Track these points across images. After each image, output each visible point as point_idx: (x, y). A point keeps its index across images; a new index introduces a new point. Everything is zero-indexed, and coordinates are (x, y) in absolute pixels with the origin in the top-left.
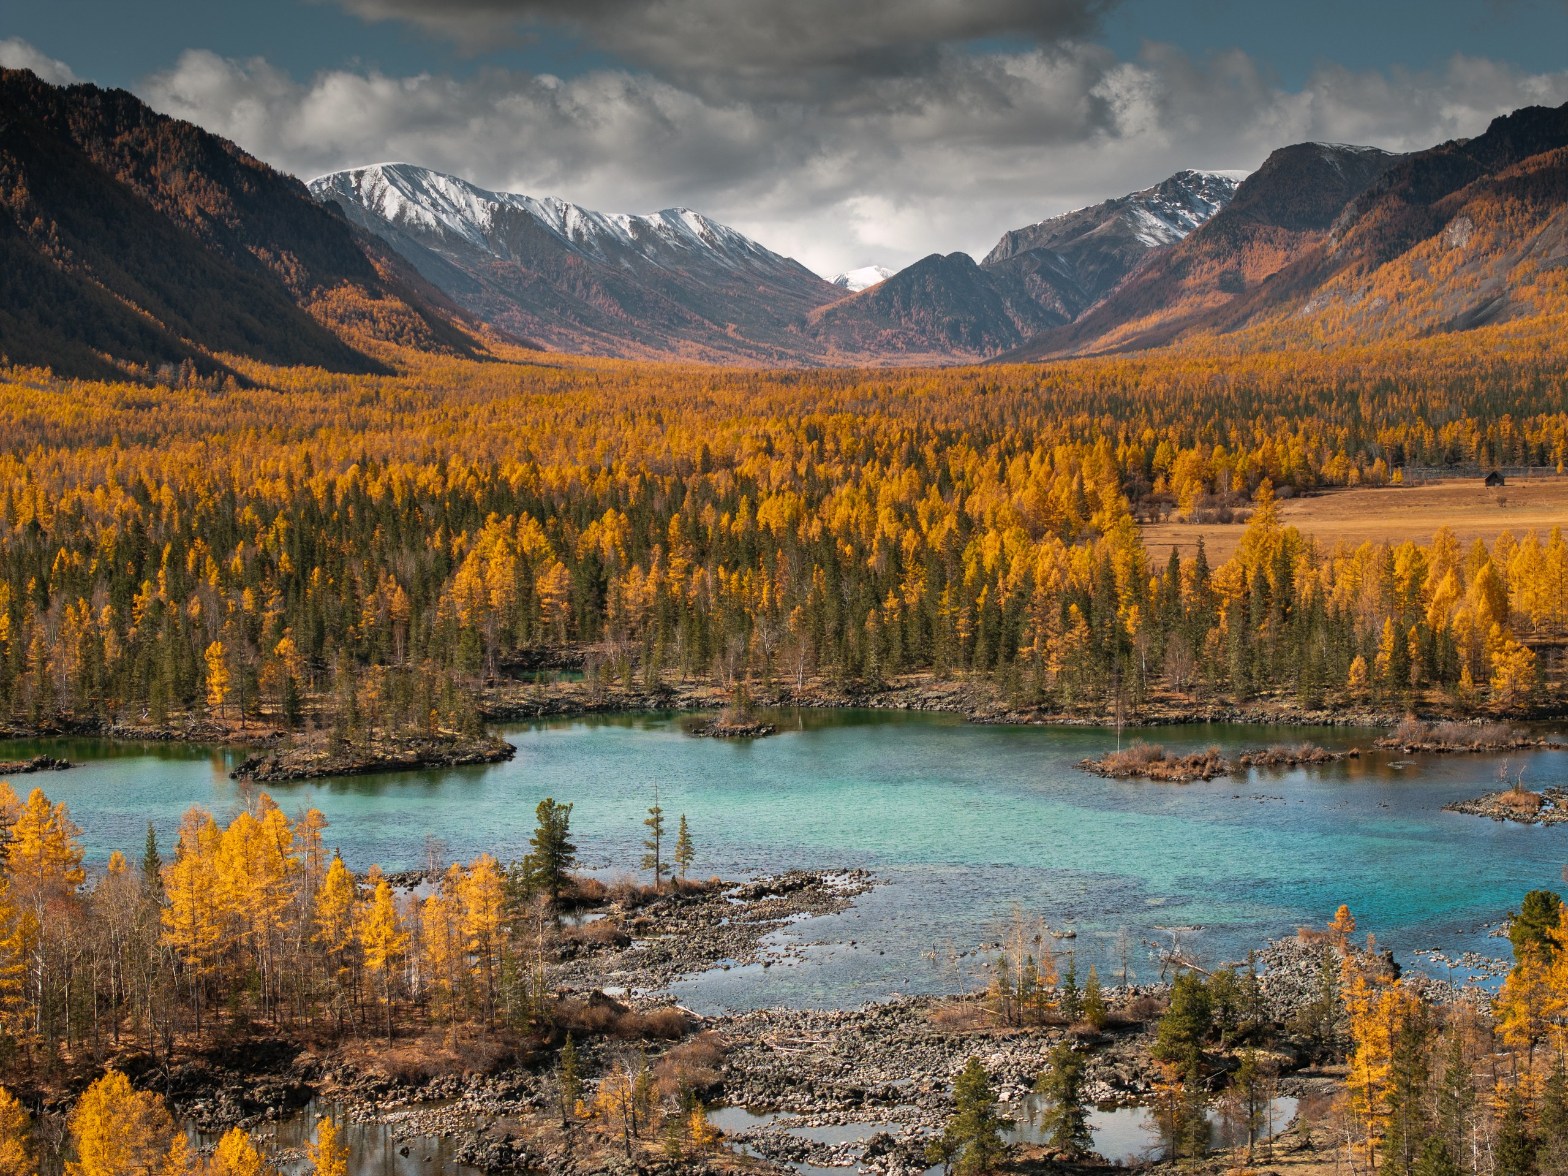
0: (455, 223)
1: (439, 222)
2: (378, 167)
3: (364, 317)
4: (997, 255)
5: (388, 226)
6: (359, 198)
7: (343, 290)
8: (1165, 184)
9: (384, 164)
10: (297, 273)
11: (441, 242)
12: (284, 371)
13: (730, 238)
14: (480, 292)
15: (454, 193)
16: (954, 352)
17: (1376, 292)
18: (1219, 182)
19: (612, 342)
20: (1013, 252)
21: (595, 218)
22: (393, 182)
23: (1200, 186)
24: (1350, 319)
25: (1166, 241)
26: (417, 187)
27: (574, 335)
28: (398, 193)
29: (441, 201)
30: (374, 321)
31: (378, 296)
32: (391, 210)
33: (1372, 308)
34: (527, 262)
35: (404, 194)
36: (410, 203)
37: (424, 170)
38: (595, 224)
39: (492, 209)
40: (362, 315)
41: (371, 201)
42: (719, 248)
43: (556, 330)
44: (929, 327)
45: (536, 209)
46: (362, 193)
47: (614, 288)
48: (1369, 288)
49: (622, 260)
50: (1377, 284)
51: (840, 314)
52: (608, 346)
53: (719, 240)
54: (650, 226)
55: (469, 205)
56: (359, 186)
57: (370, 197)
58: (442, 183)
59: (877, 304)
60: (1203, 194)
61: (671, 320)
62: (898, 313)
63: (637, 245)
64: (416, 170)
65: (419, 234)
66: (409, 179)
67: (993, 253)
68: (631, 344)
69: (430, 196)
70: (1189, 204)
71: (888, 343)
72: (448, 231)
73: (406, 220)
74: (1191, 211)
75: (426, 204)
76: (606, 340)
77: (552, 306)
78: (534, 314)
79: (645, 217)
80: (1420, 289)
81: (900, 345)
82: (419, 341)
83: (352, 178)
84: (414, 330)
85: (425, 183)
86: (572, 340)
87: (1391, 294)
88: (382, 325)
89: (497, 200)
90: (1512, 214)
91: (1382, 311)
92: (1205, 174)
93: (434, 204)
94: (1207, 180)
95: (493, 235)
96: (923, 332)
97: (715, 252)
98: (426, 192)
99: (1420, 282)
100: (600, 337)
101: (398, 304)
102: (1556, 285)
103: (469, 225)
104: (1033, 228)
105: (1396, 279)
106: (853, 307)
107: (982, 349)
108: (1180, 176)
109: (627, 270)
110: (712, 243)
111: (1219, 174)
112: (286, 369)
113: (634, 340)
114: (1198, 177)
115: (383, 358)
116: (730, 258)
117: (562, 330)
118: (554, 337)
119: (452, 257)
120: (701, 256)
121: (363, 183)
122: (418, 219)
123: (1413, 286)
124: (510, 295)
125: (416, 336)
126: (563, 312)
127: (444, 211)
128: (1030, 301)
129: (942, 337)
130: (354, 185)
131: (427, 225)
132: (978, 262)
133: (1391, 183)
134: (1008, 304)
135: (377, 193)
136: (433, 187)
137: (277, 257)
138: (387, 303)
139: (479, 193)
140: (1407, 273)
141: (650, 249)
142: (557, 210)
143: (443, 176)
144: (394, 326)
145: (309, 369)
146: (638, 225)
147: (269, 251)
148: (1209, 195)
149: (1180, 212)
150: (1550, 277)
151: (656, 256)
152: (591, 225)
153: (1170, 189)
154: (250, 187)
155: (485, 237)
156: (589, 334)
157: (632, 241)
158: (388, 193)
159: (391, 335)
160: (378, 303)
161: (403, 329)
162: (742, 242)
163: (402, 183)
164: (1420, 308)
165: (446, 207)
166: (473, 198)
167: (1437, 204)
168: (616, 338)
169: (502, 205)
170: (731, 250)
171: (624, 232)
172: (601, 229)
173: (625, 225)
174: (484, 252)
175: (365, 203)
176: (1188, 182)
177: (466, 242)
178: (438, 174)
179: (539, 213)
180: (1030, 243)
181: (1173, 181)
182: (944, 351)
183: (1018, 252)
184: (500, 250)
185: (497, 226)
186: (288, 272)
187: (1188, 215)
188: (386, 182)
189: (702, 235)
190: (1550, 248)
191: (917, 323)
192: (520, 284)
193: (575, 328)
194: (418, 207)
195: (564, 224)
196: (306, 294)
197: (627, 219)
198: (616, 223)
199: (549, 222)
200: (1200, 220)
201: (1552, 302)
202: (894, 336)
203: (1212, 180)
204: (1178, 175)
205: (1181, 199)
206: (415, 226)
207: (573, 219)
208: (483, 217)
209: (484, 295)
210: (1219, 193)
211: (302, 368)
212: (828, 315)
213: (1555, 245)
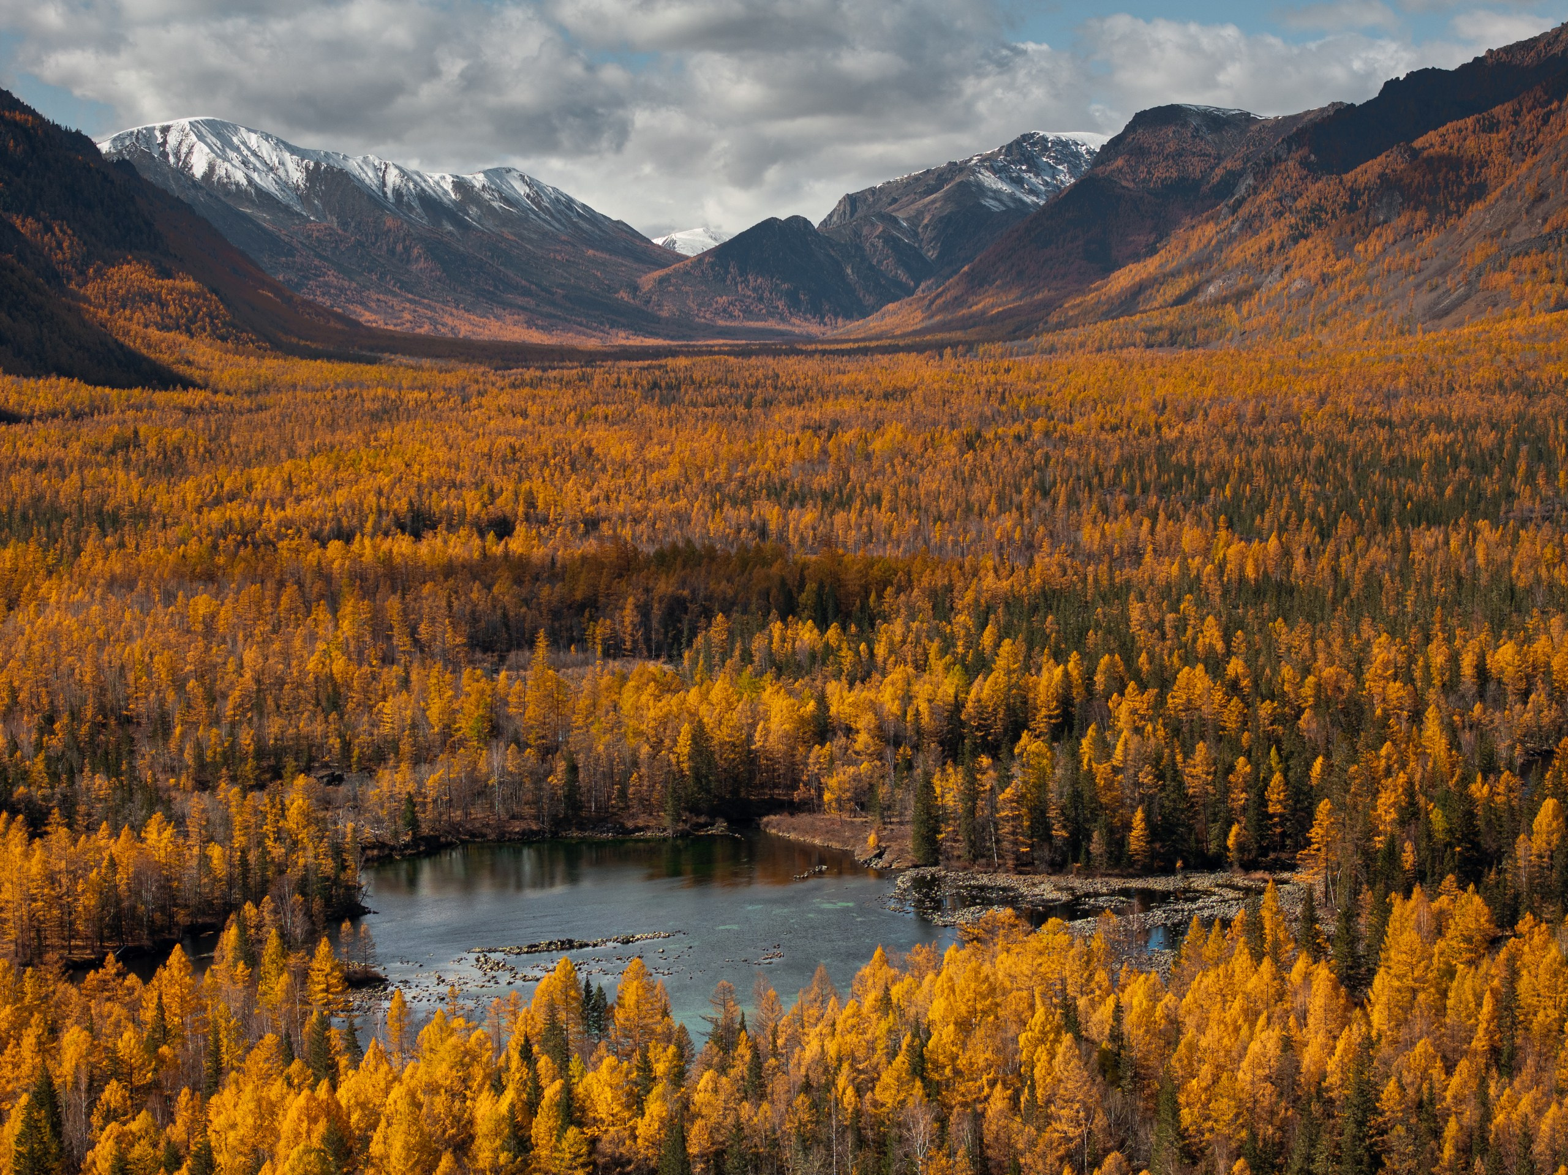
0: (266, 182)
1: (250, 181)
2: (185, 122)
3: (151, 300)
4: (835, 218)
5: (195, 184)
6: (165, 155)
7: (126, 267)
8: (1010, 146)
9: (192, 119)
10: (71, 246)
11: (252, 202)
12: (29, 384)
13: (558, 200)
14: (293, 256)
15: (266, 150)
16: (793, 320)
17: (1296, 273)
18: (1065, 144)
19: (433, 309)
20: (852, 215)
21: (416, 177)
22: (201, 138)
23: (1046, 149)
24: (1267, 302)
25: (1012, 205)
26: (227, 143)
27: (394, 301)
28: (207, 150)
29: (252, 159)
30: (163, 304)
31: (167, 274)
32: (199, 169)
33: (1293, 290)
34: (344, 224)
35: (213, 151)
36: (219, 161)
37: (234, 126)
38: (416, 184)
39: (307, 168)
40: (148, 298)
41: (178, 158)
42: (546, 210)
43: (375, 297)
44: (767, 294)
45: (353, 165)
46: (168, 149)
47: (436, 249)
48: (1287, 268)
49: (445, 222)
50: (1296, 263)
51: (673, 281)
52: (429, 314)
53: (546, 203)
54: (473, 187)
55: (282, 163)
56: (165, 142)
57: (177, 155)
58: (253, 140)
59: (713, 269)
60: (1049, 157)
61: (496, 287)
62: (734, 279)
63: (461, 205)
64: (225, 125)
65: (228, 193)
66: (218, 135)
67: (830, 216)
68: (455, 311)
69: (240, 153)
70: (1035, 167)
71: (725, 311)
72: (259, 191)
73: (215, 178)
74: (1037, 175)
75: (236, 162)
76: (428, 307)
77: (371, 271)
78: (351, 279)
79: (469, 177)
80: (1347, 270)
81: (736, 313)
82: (215, 328)
83: (158, 133)
84: (210, 315)
85: (235, 140)
86: (392, 307)
87: (1315, 276)
88: (171, 309)
89: (311, 159)
90: (1446, 187)
91: (1307, 294)
92: (1051, 136)
93: (245, 162)
94: (1053, 142)
95: (308, 195)
96: (761, 299)
97: (542, 215)
98: (237, 149)
99: (1346, 262)
100: (420, 304)
101: (191, 284)
102: (1534, 271)
103: (283, 185)
104: (872, 191)
105: (1319, 257)
106: (687, 273)
107: (822, 318)
108: (1025, 137)
109: (449, 232)
110: (538, 205)
111: (1065, 136)
112: (32, 382)
113: (457, 307)
114: (1044, 139)
115: (166, 358)
116: (559, 221)
117: (381, 297)
118: (373, 305)
119: (264, 218)
120: (527, 219)
121: (169, 139)
122: (228, 177)
123: (1338, 267)
124: (326, 259)
125: (212, 322)
126: (382, 276)
127: (255, 169)
128: (871, 267)
129: (781, 304)
130: (160, 140)
131: (237, 184)
132: (816, 226)
133: (1289, 150)
134: (849, 271)
135: (184, 149)
136: (244, 143)
137: (48, 229)
138: (178, 282)
139: (293, 150)
140: (1330, 251)
141: (473, 210)
142: (376, 169)
143: (255, 132)
144: (186, 310)
145: (63, 381)
146: (460, 185)
147: (38, 220)
148: (1055, 158)
149: (1026, 176)
150: (1526, 263)
151: (480, 218)
152: (411, 185)
153: (1015, 152)
154: (16, 146)
155: (300, 197)
156: (410, 301)
157: (454, 202)
158: (195, 150)
159: (183, 321)
160: (169, 282)
161: (196, 314)
162: (570, 202)
163: (211, 139)
164: (1352, 293)
165: (258, 165)
166: (287, 156)
167: (1352, 173)
168: (439, 305)
169: (317, 165)
170: (559, 212)
171: (446, 193)
172: (422, 189)
173: (449, 187)
174: (298, 214)
175: (172, 159)
176: (1034, 144)
177: (279, 202)
178: (249, 130)
179: (357, 171)
180: (869, 207)
181: (1018, 143)
182: (783, 319)
183: (856, 215)
184: (315, 211)
185: (313, 186)
186: (60, 246)
187: (1034, 180)
188: (193, 138)
189: (528, 196)
190: (1510, 227)
191: (754, 290)
192: (336, 247)
193: (395, 295)
194: (227, 165)
195: (384, 184)
196: (82, 273)
197: (450, 179)
198: (438, 184)
199: (367, 181)
200: (1046, 184)
201: (1533, 292)
202: (730, 303)
203: (1058, 142)
204: (1023, 136)
205: (1027, 162)
206: (225, 185)
207: (393, 178)
208: (297, 176)
209: (298, 259)
210: (1066, 155)
211: (53, 380)
212: (661, 281)
213: (1514, 224)
